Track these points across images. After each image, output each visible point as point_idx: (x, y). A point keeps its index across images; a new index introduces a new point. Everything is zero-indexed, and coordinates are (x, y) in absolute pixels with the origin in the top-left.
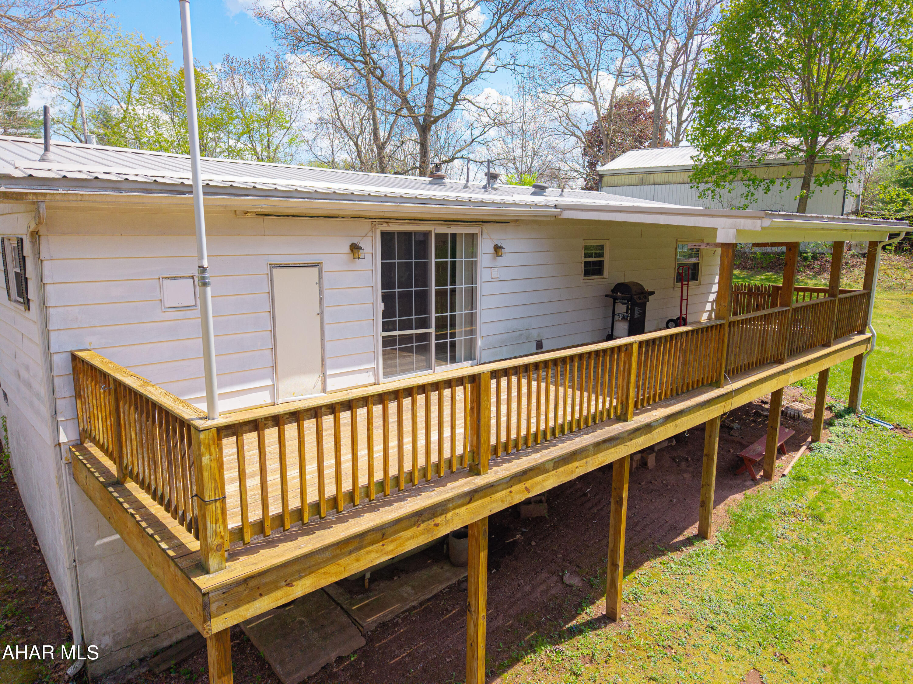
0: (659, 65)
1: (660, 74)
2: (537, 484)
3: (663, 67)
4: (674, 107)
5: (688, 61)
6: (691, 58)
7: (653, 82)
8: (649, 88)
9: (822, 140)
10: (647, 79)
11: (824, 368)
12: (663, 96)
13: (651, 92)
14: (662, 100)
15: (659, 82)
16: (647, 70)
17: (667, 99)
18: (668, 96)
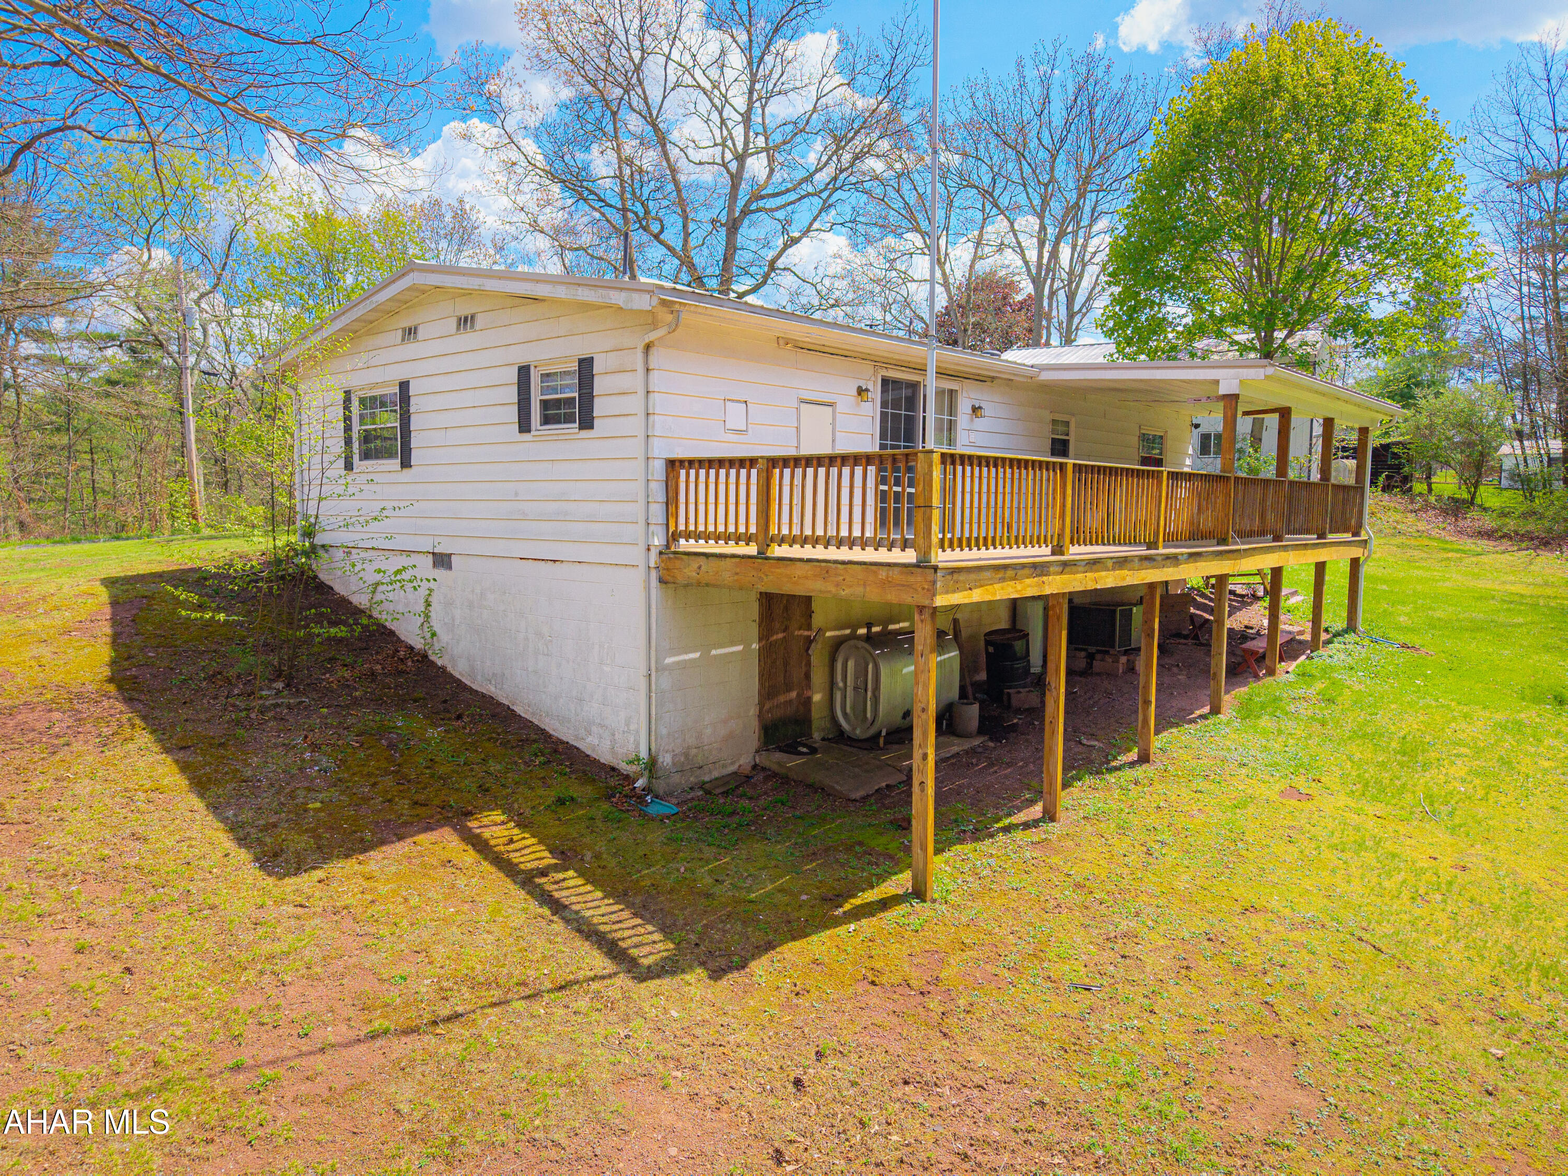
0: (1040, 232)
1: (1041, 244)
2: (1101, 578)
3: (1045, 234)
4: (1062, 292)
5: (1079, 228)
6: (1082, 224)
7: (1032, 255)
8: (1026, 263)
9: (1279, 335)
10: (1022, 251)
11: (1321, 560)
12: (1047, 274)
13: (1029, 270)
14: (1045, 280)
15: (1040, 256)
16: (1022, 237)
17: (1053, 280)
18: (1054, 275)
